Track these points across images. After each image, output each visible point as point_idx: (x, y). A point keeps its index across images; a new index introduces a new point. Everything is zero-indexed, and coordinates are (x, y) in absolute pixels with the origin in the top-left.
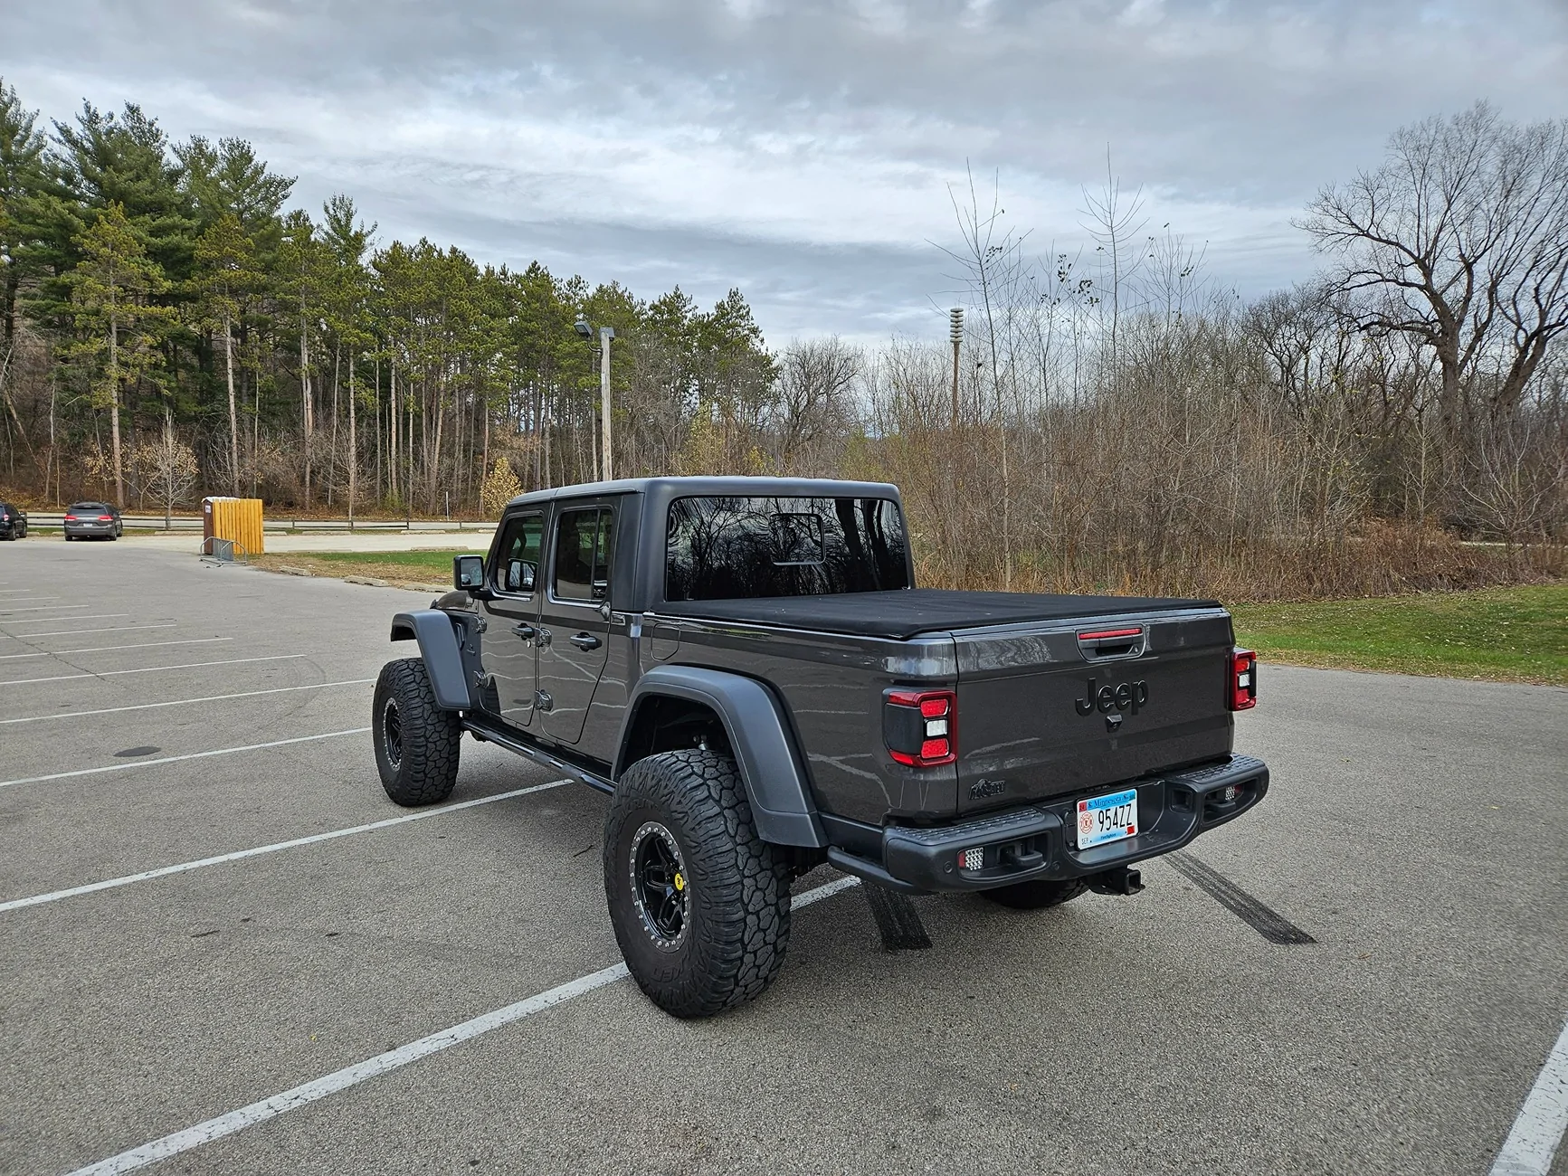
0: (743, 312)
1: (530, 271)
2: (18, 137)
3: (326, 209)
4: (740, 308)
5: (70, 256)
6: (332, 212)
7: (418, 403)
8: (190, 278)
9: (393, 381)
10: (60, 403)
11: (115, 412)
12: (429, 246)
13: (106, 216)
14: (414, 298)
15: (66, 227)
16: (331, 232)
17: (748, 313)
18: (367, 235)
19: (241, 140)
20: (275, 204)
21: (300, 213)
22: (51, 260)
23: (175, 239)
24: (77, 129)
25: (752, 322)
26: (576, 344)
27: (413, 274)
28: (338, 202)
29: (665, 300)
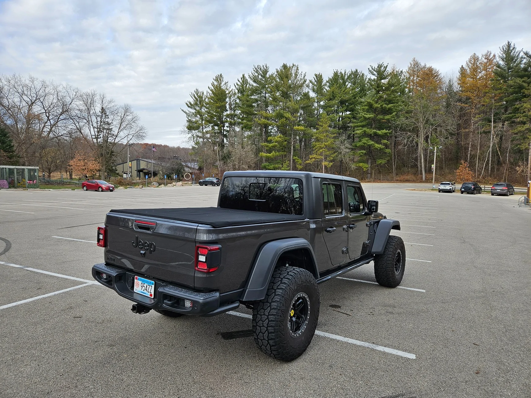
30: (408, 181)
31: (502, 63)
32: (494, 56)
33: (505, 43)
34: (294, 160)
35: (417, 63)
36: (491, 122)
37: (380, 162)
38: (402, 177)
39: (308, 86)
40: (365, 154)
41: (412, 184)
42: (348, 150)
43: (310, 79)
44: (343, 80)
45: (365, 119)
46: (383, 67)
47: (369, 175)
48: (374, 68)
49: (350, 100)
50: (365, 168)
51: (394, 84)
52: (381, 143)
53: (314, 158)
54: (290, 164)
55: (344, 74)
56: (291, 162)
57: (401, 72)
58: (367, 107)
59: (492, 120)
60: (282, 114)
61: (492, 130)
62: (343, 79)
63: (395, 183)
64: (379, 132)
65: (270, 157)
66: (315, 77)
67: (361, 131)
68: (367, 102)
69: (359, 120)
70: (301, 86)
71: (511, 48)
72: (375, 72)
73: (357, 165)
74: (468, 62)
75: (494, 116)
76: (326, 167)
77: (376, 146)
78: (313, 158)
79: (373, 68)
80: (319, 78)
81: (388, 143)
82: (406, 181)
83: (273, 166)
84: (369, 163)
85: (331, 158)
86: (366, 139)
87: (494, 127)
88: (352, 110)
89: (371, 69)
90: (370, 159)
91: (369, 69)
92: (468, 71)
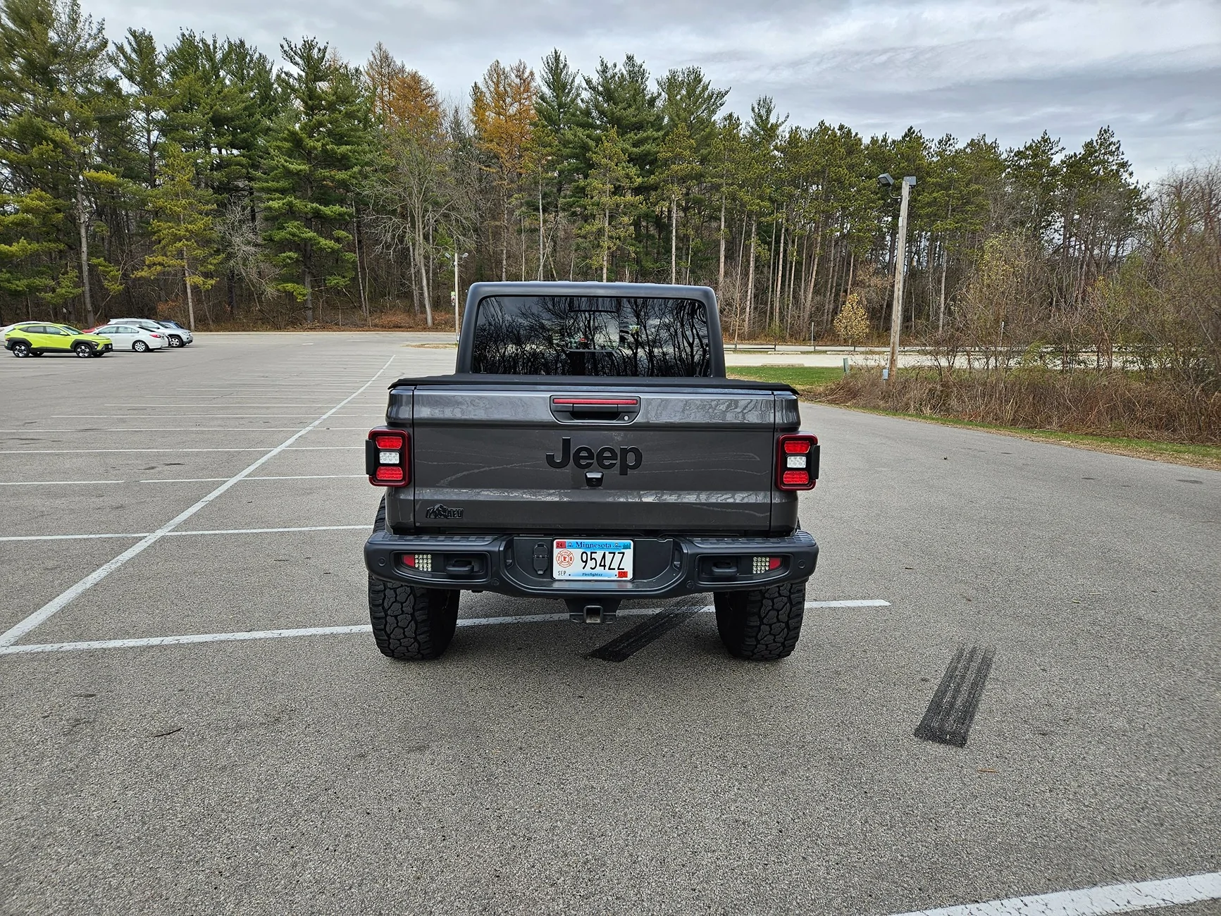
0: (1113, 148)
1: (906, 135)
2: (567, 91)
3: (753, 110)
4: (1110, 144)
5: (588, 166)
6: (757, 111)
7: (799, 253)
8: (654, 174)
9: (782, 238)
10: (577, 265)
11: (605, 271)
12: (826, 127)
13: (606, 136)
14: (803, 170)
15: (585, 148)
16: (755, 126)
17: (1118, 148)
18: (780, 125)
19: (696, 67)
20: (714, 112)
21: (731, 115)
22: (577, 170)
23: (647, 147)
24: (596, 79)
25: (1123, 157)
26: (935, 195)
27: (804, 151)
28: (762, 102)
29: (1031, 145)
30: (397, 327)
31: (546, 90)
32: (532, 74)
33: (549, 52)
34: (92, 268)
35: (387, 58)
36: (538, 210)
37: (335, 281)
38: (386, 319)
39: (113, 60)
40: (297, 260)
41: (408, 333)
42: (252, 249)
43: (119, 42)
44: (211, 61)
45: (288, 173)
46: (316, 50)
47: (310, 313)
48: (296, 47)
49: (239, 117)
50: (300, 294)
51: (348, 98)
52: (331, 237)
53: (160, 264)
54: (80, 277)
55: (211, 47)
56: (86, 274)
57: (357, 70)
58: (287, 145)
59: (541, 207)
60: (39, 129)
61: (541, 226)
62: (211, 58)
63: (372, 331)
64: (326, 210)
65: (13, 255)
66: (131, 38)
67: (281, 202)
68: (288, 130)
69: (269, 175)
70: (92, 55)
71: (561, 66)
72: (297, 59)
73: (279, 287)
74: (487, 78)
75: (543, 198)
76: (195, 288)
77: (321, 243)
78: (154, 264)
79: (293, 46)
80: (143, 44)
81: (348, 237)
82: (394, 327)
83: (25, 282)
84: (306, 283)
85: (210, 266)
86: (296, 223)
87: (545, 221)
88: (246, 146)
89: (286, 48)
90: (309, 273)
91: (282, 46)
92: (488, 95)
